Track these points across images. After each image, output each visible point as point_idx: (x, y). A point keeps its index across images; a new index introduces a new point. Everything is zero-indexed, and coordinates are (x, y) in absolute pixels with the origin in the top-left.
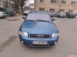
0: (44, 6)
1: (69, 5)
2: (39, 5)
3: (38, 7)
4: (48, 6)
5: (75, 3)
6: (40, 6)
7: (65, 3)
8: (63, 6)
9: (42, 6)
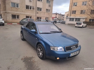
0: (18, 13)
1: (44, 13)
2: (10, 10)
3: (9, 13)
4: (23, 13)
5: (49, 10)
6: (13, 12)
7: (41, 10)
8: (39, 13)
9: (16, 12)
